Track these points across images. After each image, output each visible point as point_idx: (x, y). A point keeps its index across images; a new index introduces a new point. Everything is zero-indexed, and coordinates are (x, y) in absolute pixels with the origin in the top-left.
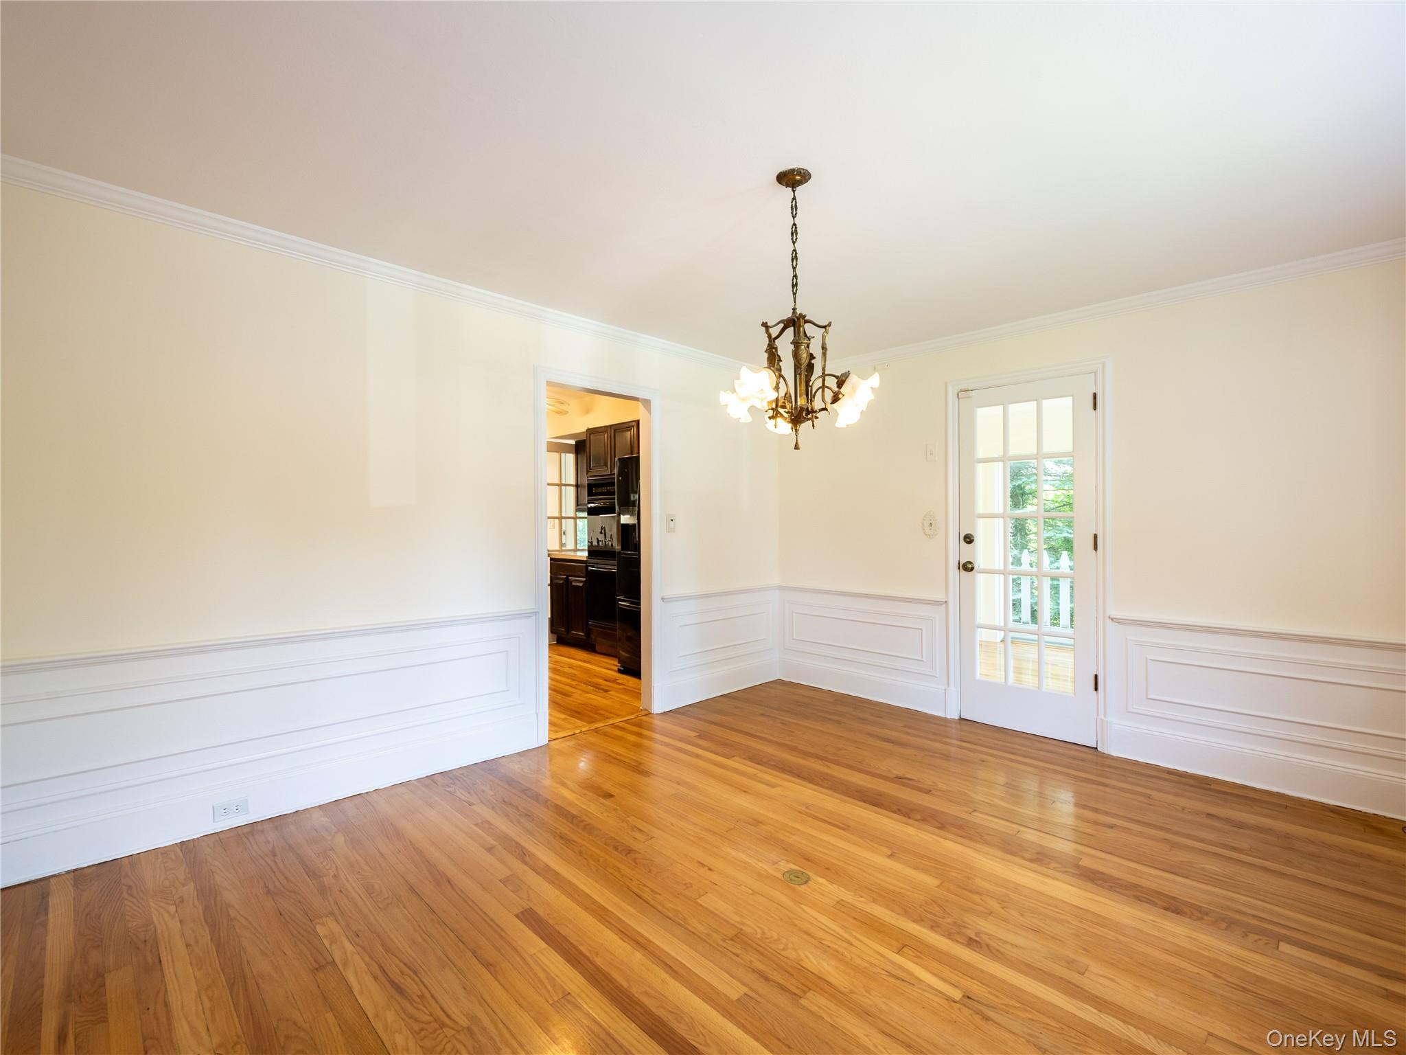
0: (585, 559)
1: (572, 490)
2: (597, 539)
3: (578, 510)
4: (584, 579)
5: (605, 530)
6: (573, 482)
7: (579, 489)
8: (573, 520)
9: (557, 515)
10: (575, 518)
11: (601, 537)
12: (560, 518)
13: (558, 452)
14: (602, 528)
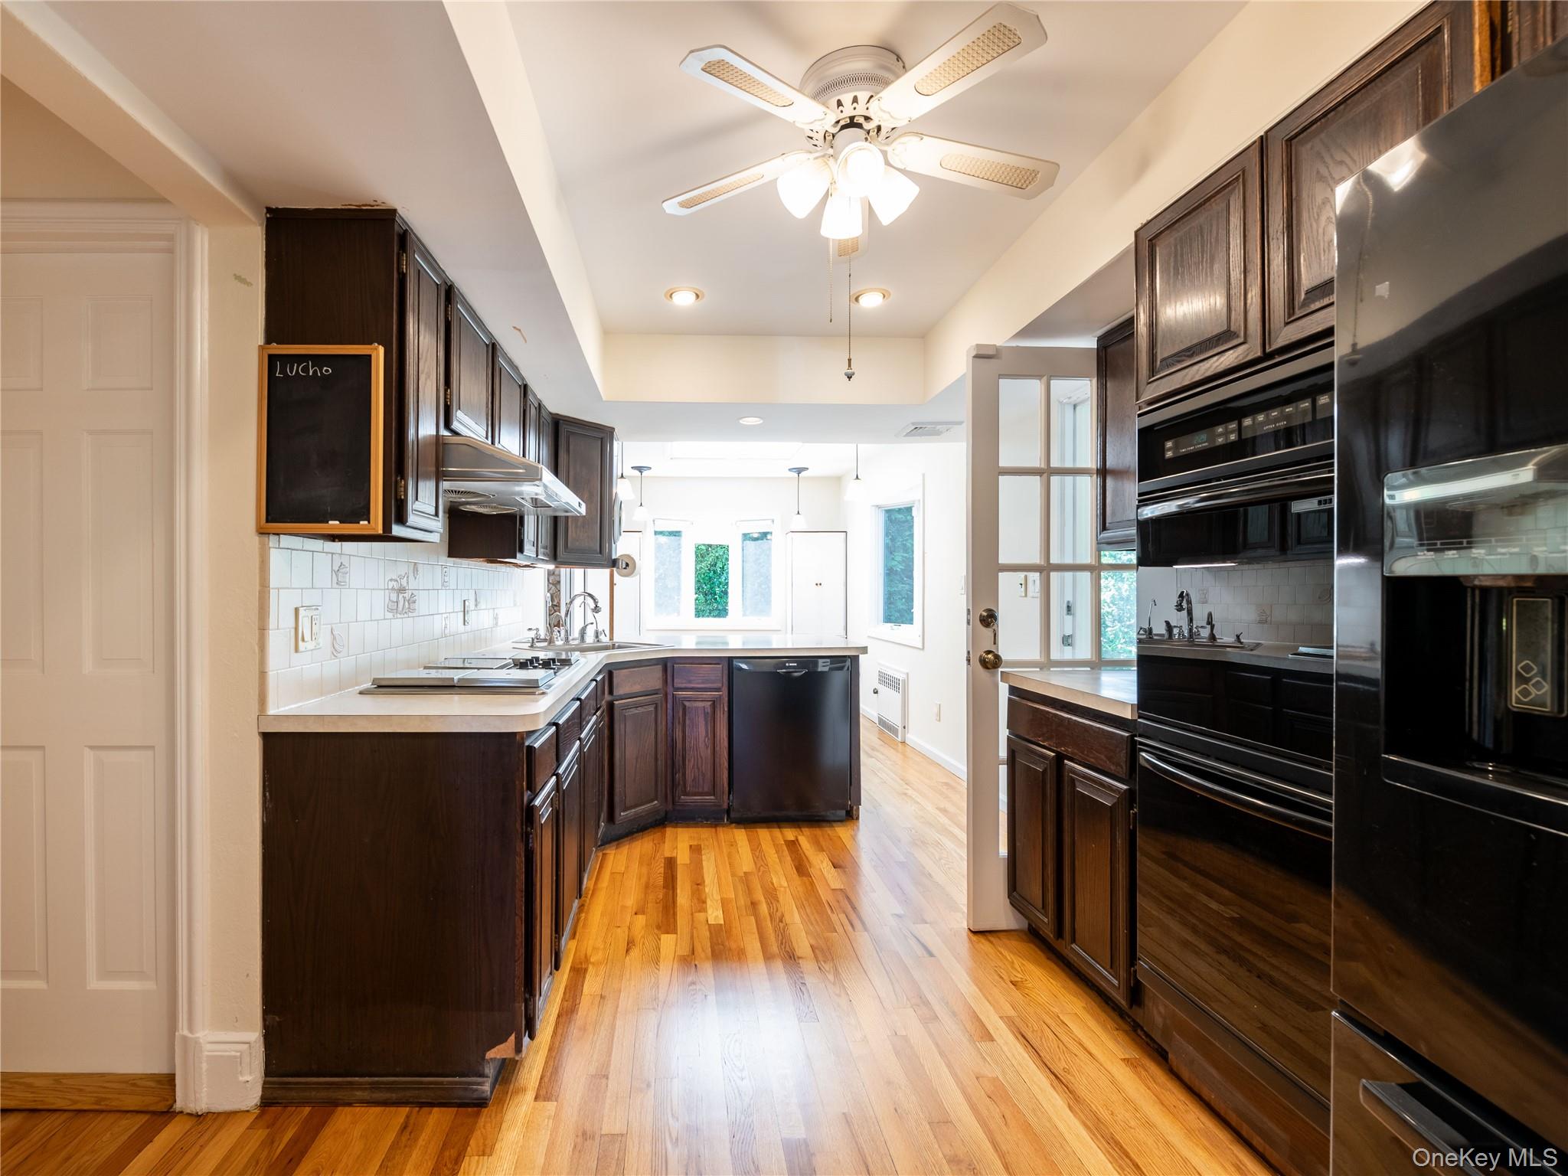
0: (1127, 714)
1: (1087, 486)
2: (1168, 623)
3: (1101, 545)
4: (1125, 787)
5: (1189, 602)
6: (1088, 459)
7: (1109, 482)
8: (1088, 574)
9: (1036, 559)
10: (1096, 569)
11: (1179, 619)
12: (1046, 569)
13: (1039, 377)
14: (1181, 595)
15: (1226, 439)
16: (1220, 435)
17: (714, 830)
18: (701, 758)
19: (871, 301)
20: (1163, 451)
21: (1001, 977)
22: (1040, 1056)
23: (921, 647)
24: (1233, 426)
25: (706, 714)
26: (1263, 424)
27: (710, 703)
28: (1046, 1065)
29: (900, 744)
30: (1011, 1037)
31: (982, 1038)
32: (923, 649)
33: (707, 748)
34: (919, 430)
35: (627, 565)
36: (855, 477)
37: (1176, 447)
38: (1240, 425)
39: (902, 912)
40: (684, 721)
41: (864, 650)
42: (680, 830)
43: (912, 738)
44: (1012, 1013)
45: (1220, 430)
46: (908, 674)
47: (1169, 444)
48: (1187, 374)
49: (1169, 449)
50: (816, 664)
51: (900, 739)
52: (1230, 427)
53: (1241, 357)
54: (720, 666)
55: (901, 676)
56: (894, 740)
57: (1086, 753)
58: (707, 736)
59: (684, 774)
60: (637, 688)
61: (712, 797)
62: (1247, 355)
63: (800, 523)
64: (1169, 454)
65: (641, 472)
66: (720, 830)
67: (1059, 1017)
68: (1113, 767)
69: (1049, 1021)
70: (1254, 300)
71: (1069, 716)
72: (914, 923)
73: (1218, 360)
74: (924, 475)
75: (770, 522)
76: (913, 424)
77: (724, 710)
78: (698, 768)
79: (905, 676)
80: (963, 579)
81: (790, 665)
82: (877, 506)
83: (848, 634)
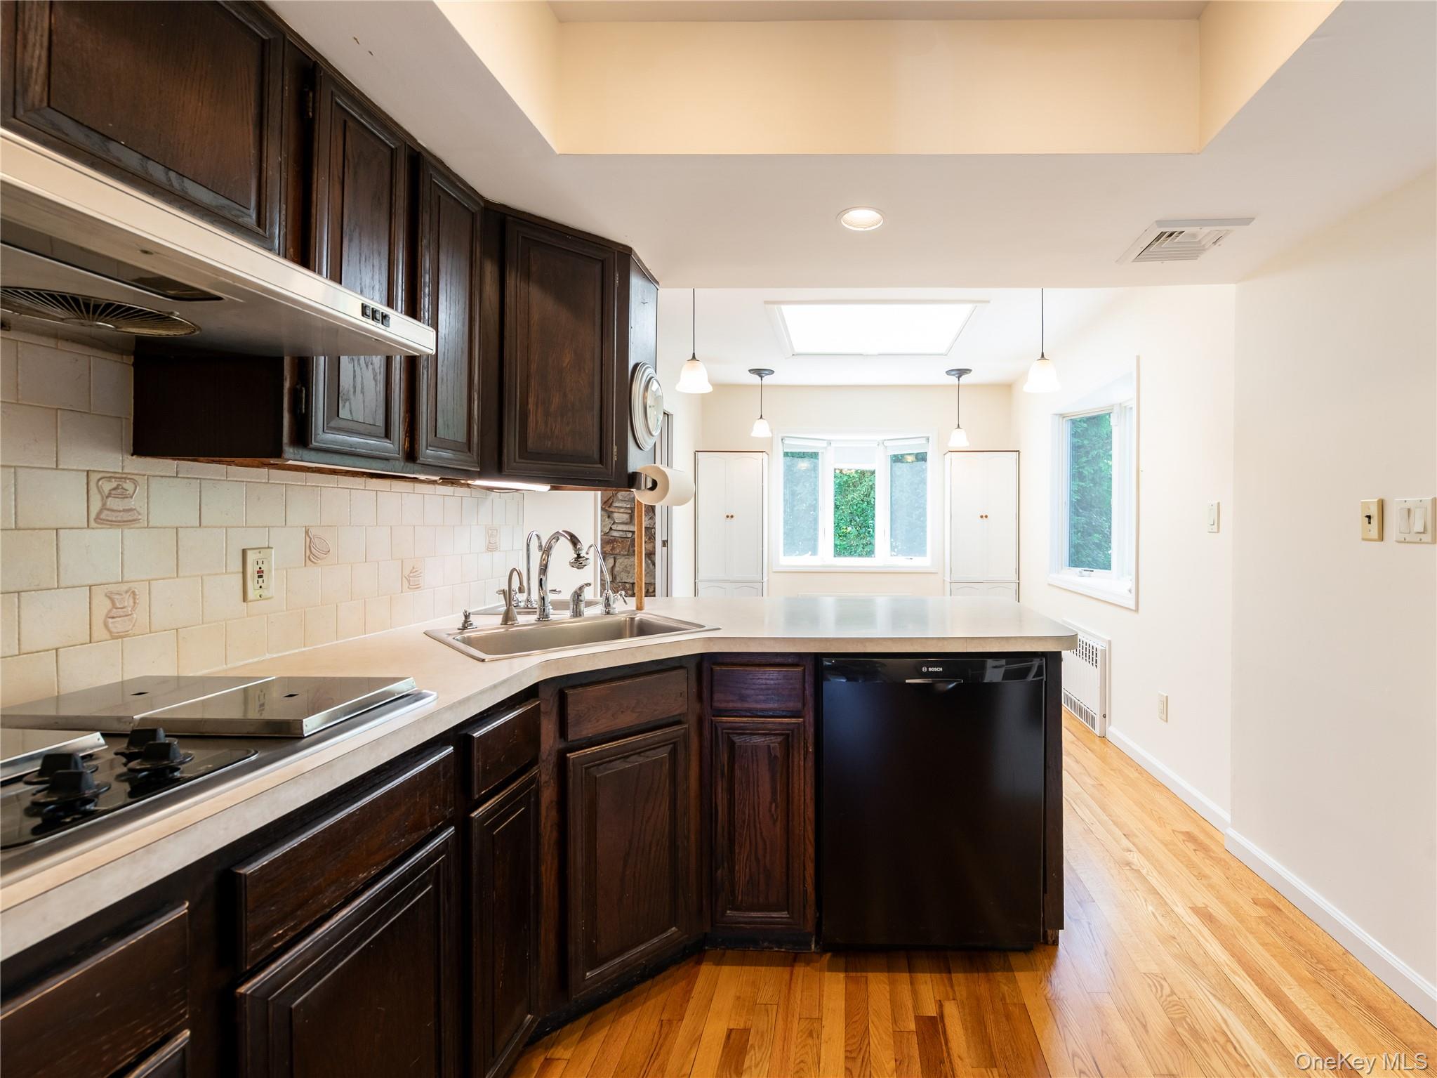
17: (788, 969)
18: (764, 841)
23: (1134, 608)
25: (772, 759)
27: (779, 739)
29: (1098, 740)
32: (1137, 610)
33: (775, 822)
34: (1171, 242)
35: (655, 484)
36: (1041, 354)
40: (732, 770)
42: (726, 970)
43: (1115, 732)
46: (1110, 642)
50: (983, 667)
51: (1097, 732)
54: (800, 669)
55: (1099, 645)
56: (1089, 732)
58: (774, 800)
59: (732, 870)
60: (627, 720)
61: (785, 914)
63: (959, 439)
65: (762, 377)
66: (800, 970)
74: (1138, 358)
75: (924, 441)
76: (1159, 223)
77: (806, 752)
78: (757, 860)
79: (1106, 645)
80: (1216, 507)
81: (930, 669)
82: (1061, 415)
83: (1020, 579)
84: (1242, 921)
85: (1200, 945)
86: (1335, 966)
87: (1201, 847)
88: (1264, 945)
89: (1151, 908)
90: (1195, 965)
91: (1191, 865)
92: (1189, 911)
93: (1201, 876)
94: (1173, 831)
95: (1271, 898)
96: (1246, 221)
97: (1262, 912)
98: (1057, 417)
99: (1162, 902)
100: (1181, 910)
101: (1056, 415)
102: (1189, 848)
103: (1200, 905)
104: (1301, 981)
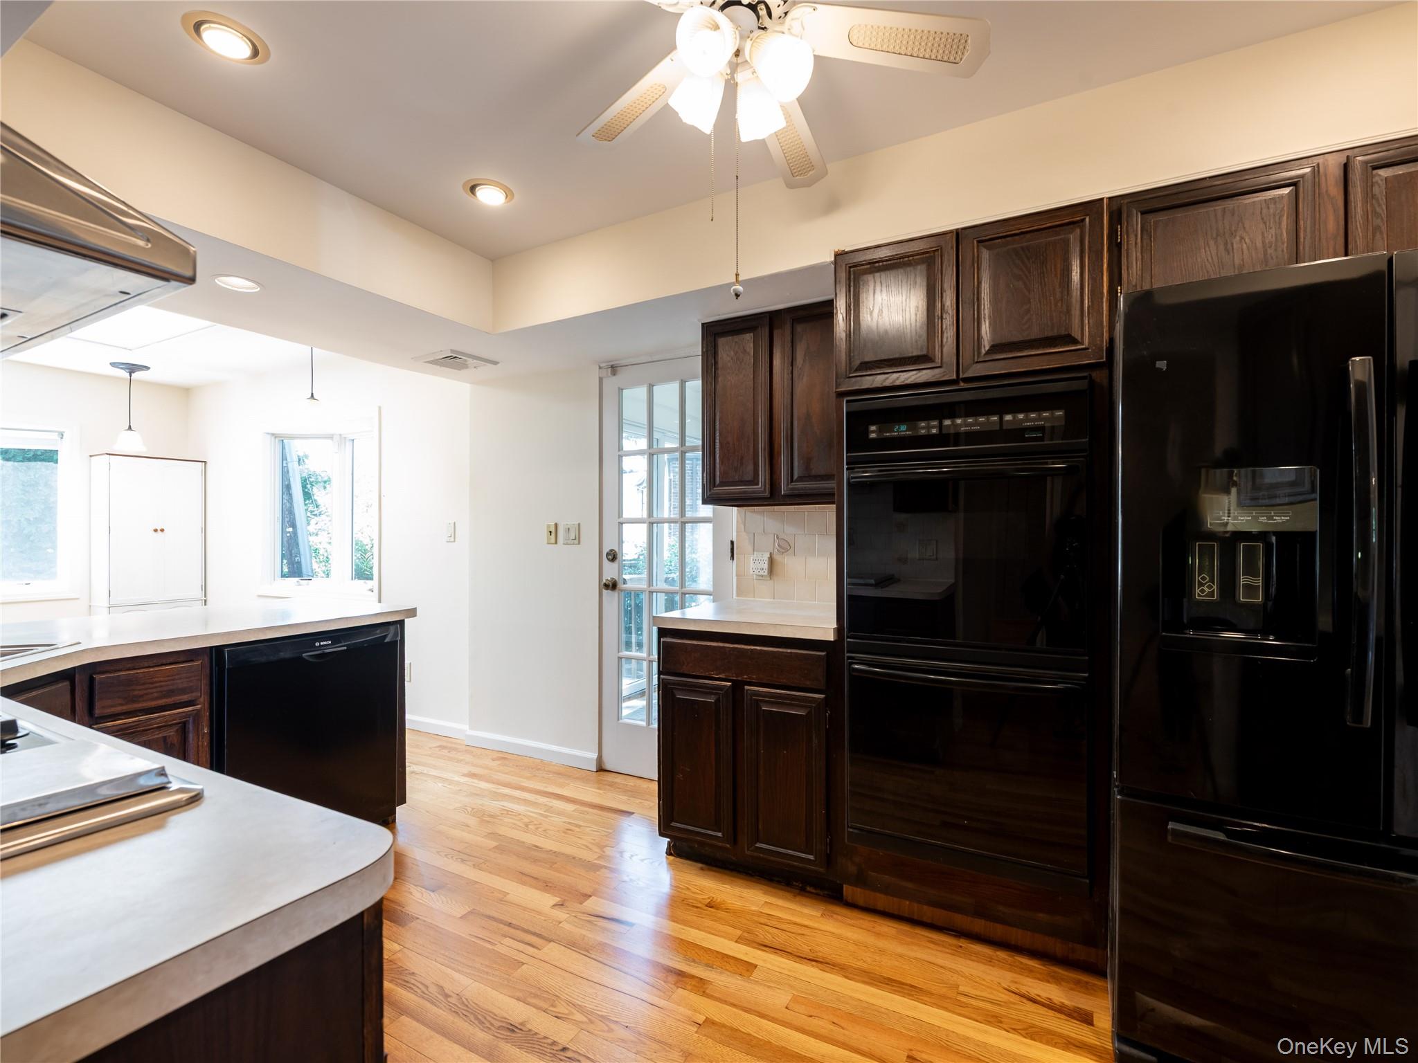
0: (828, 637)
4: (823, 696)
15: (928, 431)
16: (923, 428)
19: (490, 197)
20: (867, 432)
21: (697, 907)
22: (791, 953)
24: (935, 423)
26: (960, 425)
27: (176, 727)
28: (801, 957)
30: (759, 952)
31: (748, 971)
34: (453, 360)
36: (310, 395)
37: (880, 431)
38: (941, 423)
39: (559, 899)
41: (412, 613)
44: (739, 933)
45: (923, 424)
47: (873, 428)
48: (887, 378)
49: (873, 432)
52: (932, 423)
53: (938, 376)
54: (197, 664)
57: (775, 676)
62: (944, 376)
63: (134, 443)
64: (873, 435)
67: (761, 912)
68: (808, 683)
69: (762, 920)
70: (949, 339)
71: (753, 647)
72: (581, 904)
73: (916, 374)
75: (54, 436)
76: (452, 351)
77: (202, 732)
80: (452, 525)
81: (322, 643)
82: (273, 434)
83: (208, 595)
84: (491, 770)
85: (476, 787)
86: (539, 767)
87: (451, 749)
88: (506, 773)
89: (440, 785)
90: (477, 795)
91: (451, 759)
92: (463, 777)
93: (459, 761)
94: (430, 748)
95: (498, 755)
96: (496, 363)
97: (499, 762)
98: (269, 436)
99: (444, 780)
100: (456, 778)
101: (268, 433)
102: (445, 752)
103: (466, 772)
104: (528, 778)
